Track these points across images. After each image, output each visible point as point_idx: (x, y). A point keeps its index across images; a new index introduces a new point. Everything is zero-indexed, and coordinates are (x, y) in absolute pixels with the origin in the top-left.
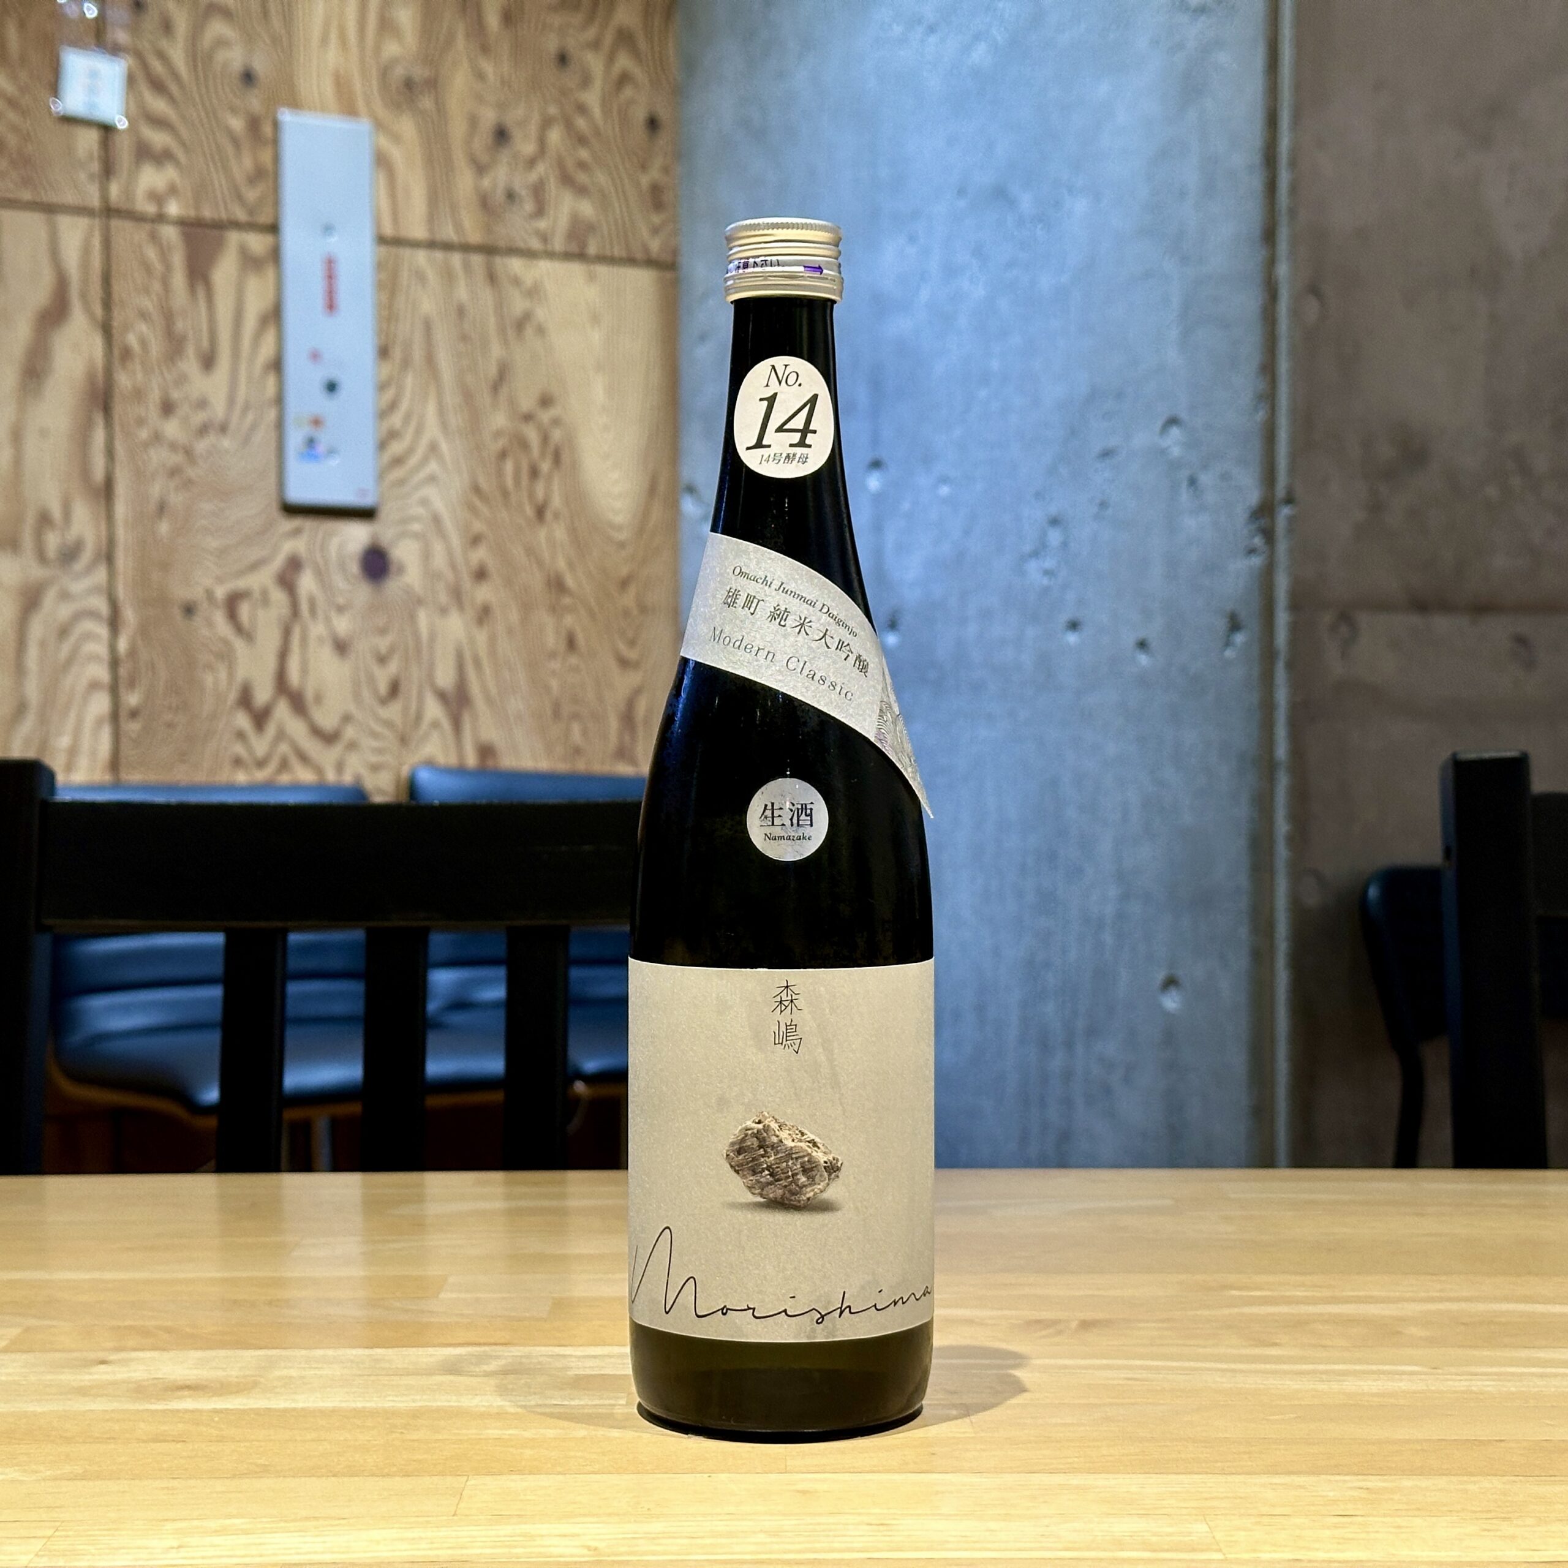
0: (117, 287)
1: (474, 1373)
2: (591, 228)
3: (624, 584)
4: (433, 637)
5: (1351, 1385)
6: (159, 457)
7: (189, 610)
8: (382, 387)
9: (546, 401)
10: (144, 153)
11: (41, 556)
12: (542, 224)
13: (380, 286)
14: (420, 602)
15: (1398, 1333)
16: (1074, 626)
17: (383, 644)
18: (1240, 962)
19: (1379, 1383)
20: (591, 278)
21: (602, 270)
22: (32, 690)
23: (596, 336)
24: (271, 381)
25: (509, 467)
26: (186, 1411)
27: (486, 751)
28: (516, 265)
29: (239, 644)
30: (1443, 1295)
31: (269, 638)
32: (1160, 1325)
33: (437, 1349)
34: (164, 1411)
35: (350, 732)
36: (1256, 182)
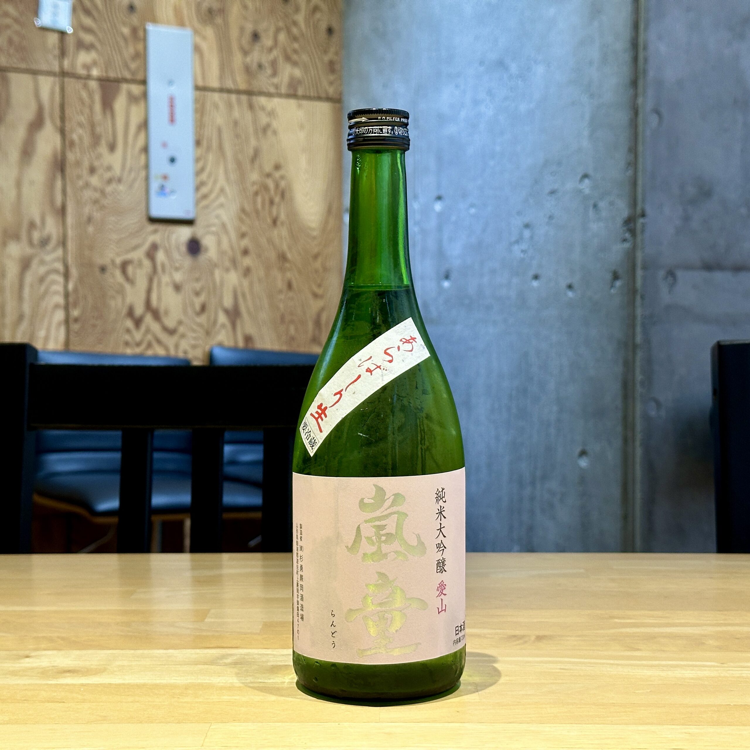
0: (68, 112)
1: (220, 664)
2: (299, 82)
3: (316, 257)
4: (222, 284)
5: (678, 673)
6: (88, 194)
7: (103, 269)
8: (197, 160)
9: (277, 167)
10: (81, 45)
11: (31, 243)
12: (275, 80)
13: (196, 111)
14: (216, 265)
15: (703, 644)
16: (536, 277)
17: (198, 286)
18: (618, 443)
19: (693, 672)
20: (299, 106)
21: (305, 103)
22: (27, 308)
23: (302, 135)
24: (143, 157)
25: (259, 199)
26: (67, 685)
27: (248, 339)
28: (263, 100)
29: (127, 287)
30: (726, 622)
31: (142, 283)
32: (578, 638)
33: (202, 650)
34: (56, 685)
35: (181, 329)
36: (627, 57)
